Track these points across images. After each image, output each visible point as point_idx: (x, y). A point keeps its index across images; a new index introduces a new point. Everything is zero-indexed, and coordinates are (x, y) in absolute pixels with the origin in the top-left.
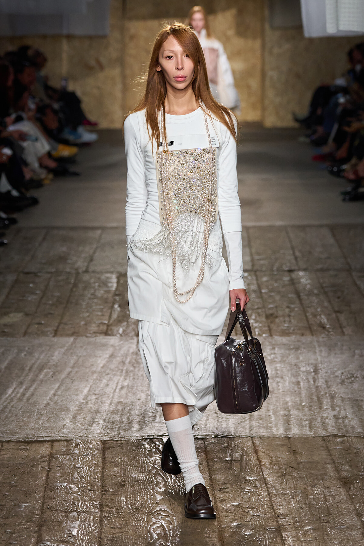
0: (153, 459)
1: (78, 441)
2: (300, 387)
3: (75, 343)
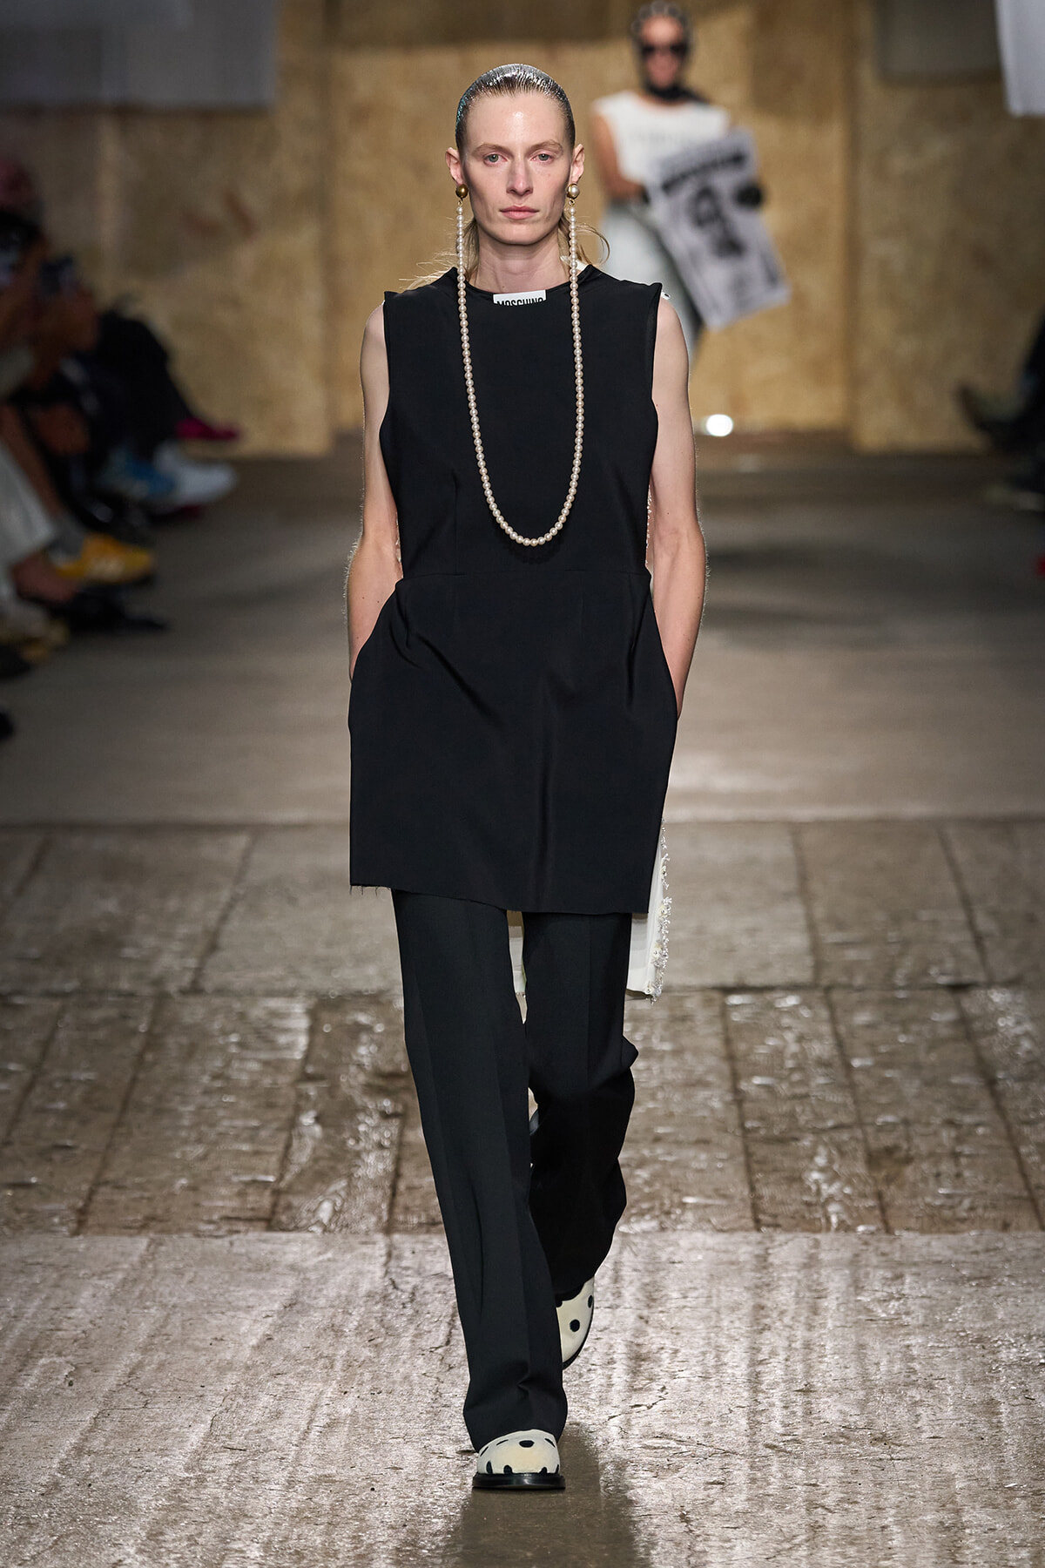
2: (999, 1422)
3: (153, 1254)
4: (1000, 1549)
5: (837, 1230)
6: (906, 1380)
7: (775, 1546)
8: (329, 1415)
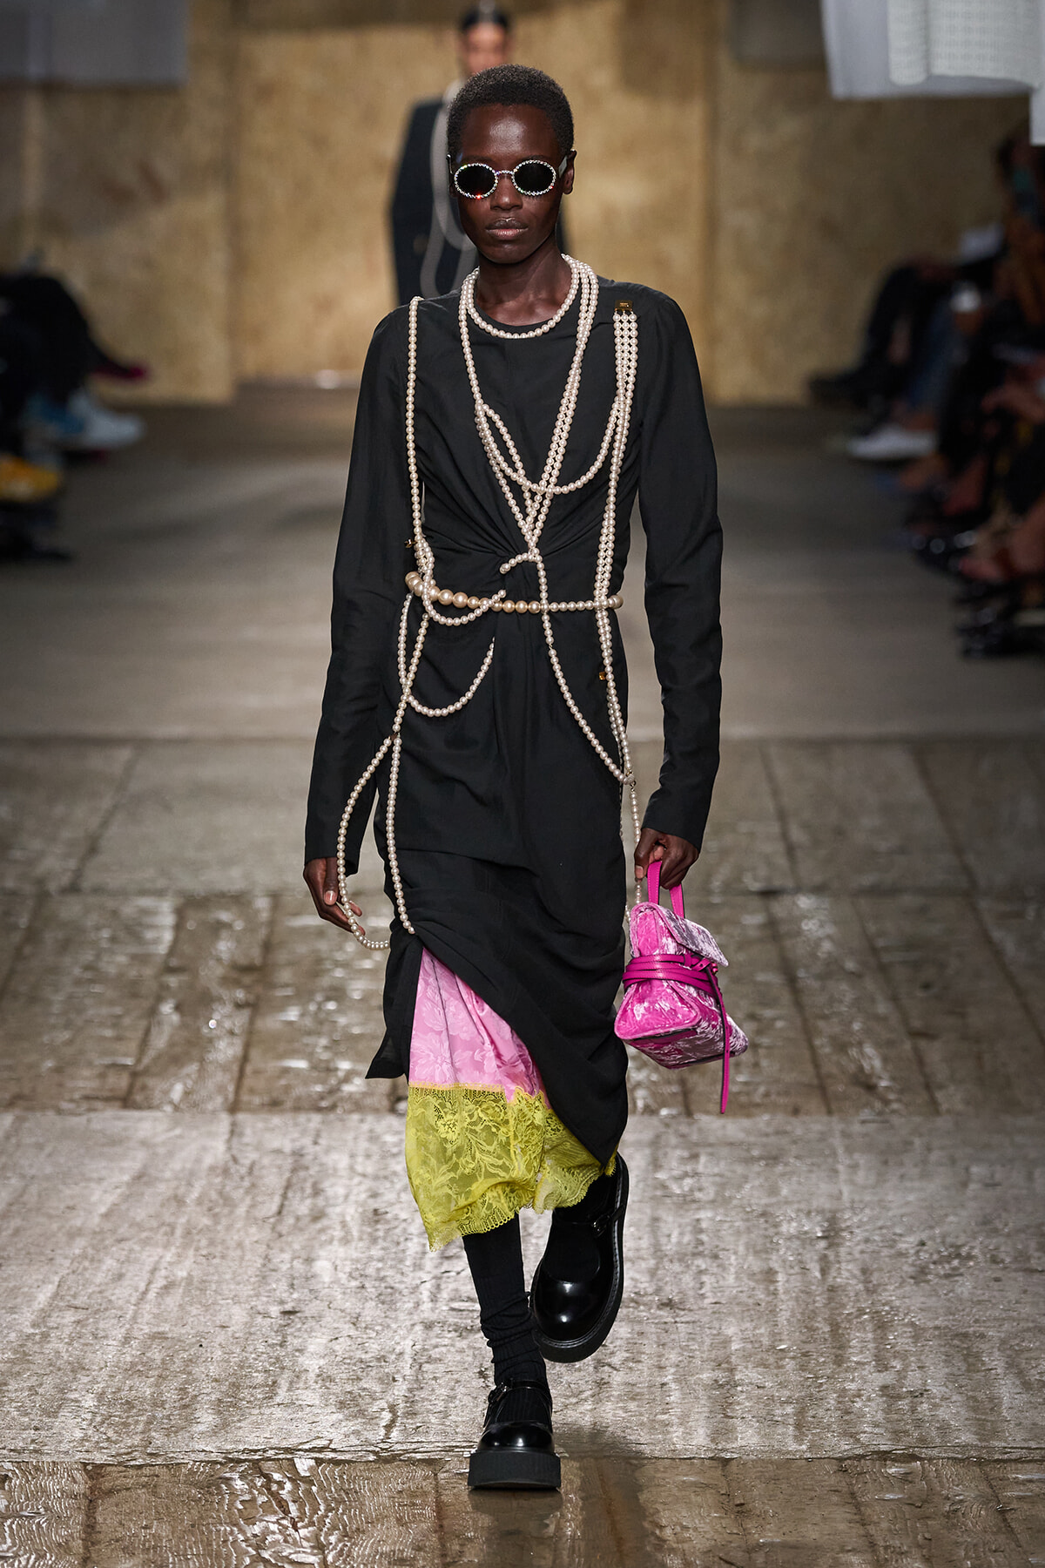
0: (257, 1529)
1: (8, 1466)
2: (776, 1290)
3: (16, 1131)
4: (767, 1405)
5: (643, 1113)
6: (696, 1251)
7: (563, 1400)
8: (166, 1277)
